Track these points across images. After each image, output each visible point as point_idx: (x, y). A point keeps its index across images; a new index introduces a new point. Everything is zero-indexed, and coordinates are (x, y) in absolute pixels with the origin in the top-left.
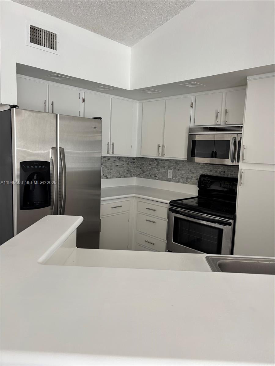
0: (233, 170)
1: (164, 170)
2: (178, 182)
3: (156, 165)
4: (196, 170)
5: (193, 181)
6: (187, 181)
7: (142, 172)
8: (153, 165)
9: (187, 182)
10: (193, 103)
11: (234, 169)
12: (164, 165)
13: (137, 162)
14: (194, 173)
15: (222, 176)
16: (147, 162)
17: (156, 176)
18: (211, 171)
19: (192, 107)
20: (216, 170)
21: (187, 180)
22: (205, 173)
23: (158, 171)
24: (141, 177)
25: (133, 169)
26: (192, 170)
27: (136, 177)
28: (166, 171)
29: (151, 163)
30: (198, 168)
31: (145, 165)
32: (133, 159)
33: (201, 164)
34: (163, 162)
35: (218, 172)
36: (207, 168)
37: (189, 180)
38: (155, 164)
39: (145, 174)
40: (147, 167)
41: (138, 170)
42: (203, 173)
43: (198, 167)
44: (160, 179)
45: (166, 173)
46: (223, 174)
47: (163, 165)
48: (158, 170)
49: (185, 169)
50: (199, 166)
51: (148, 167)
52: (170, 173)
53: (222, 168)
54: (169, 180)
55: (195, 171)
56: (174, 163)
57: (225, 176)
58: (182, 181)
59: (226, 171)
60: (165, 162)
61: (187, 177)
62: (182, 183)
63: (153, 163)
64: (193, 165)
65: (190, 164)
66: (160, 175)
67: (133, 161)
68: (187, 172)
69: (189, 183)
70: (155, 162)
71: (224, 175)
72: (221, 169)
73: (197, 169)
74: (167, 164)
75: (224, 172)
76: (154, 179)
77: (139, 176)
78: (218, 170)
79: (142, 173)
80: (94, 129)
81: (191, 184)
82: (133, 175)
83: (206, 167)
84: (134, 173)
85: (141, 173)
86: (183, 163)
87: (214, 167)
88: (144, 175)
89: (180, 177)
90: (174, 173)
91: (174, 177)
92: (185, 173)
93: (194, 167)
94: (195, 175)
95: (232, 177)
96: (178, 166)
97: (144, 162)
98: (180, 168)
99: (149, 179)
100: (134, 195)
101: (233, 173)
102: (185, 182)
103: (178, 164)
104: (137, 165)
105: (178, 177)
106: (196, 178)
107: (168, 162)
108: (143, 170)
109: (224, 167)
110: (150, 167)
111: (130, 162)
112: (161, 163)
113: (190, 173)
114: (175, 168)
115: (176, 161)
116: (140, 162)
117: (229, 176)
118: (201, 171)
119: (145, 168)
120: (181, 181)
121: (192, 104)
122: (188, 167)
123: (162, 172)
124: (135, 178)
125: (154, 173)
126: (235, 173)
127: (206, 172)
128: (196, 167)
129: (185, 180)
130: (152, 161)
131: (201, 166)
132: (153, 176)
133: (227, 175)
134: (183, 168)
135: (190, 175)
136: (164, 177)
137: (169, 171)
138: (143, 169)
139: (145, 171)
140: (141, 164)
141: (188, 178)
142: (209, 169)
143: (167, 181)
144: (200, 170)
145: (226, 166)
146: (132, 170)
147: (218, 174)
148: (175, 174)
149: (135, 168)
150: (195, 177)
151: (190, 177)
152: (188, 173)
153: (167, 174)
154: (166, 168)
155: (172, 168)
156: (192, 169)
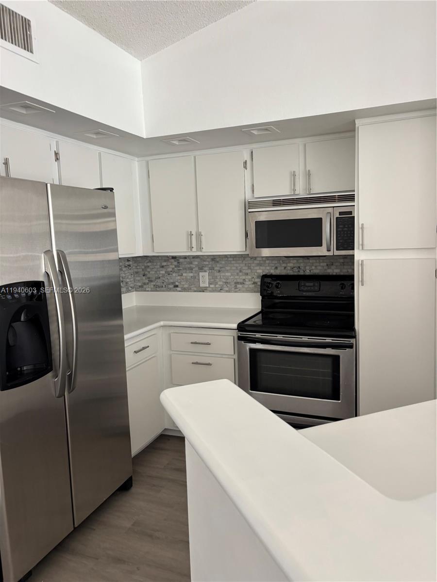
0: (313, 263)
1: (191, 275)
2: (219, 292)
3: (174, 266)
4: (250, 269)
5: (246, 286)
6: (235, 289)
7: (147, 281)
8: (169, 268)
9: (237, 290)
10: (246, 161)
11: (314, 261)
12: (191, 265)
13: (136, 265)
14: (247, 274)
15: (296, 274)
16: (155, 264)
17: (177, 286)
18: (276, 268)
19: (245, 167)
20: (284, 265)
21: (236, 287)
22: (266, 272)
23: (179, 278)
24: (145, 291)
25: (130, 277)
26: (244, 270)
27: (136, 291)
28: (196, 275)
29: (164, 264)
30: (253, 265)
31: (153, 268)
32: (128, 261)
33: (258, 259)
34: (188, 260)
35: (289, 268)
36: (269, 264)
37: (239, 286)
38: (172, 264)
39: (155, 283)
40: (156, 272)
41: (138, 278)
42: (263, 272)
43: (253, 263)
44: (184, 290)
45: (196, 278)
46: (297, 270)
47: (189, 266)
48: (179, 276)
49: (231, 269)
50: (256, 262)
51: (159, 271)
52: (204, 278)
53: (295, 261)
54: (203, 290)
55: (249, 271)
56: (209, 262)
57: (302, 273)
58: (227, 289)
59: (302, 265)
60: (192, 260)
61: (235, 281)
62: (227, 291)
63: (169, 264)
64: (244, 262)
65: (239, 260)
66: (184, 283)
67: (127, 263)
68: (236, 274)
69: (240, 290)
70: (172, 262)
71: (299, 271)
72: (294, 263)
73: (252, 268)
74: (196, 263)
75: (299, 267)
76: (174, 291)
77: (141, 288)
78: (288, 265)
79: (148, 283)
80: (105, 211)
81: (243, 292)
82: (130, 288)
83: (267, 262)
84: (132, 285)
85: (145, 284)
86: (227, 259)
87: (281, 261)
88: (152, 287)
89: (223, 282)
90: (211, 277)
91: (211, 284)
92: (232, 275)
93: (247, 265)
94: (250, 277)
95: (312, 274)
96: (218, 265)
97: (149, 264)
98: (221, 268)
99: (163, 291)
100: (162, 323)
101: (313, 268)
102: (233, 289)
103: (218, 262)
104: (136, 270)
105: (219, 283)
106: (252, 281)
107: (198, 260)
108: (149, 278)
109: (297, 260)
110: (162, 271)
111: (123, 267)
112: (186, 263)
113: (240, 274)
114: (212, 269)
115: (212, 257)
116: (141, 264)
117: (308, 273)
118: (260, 269)
119: (152, 274)
120: (224, 289)
121: (245, 163)
122: (235, 265)
123: (189, 278)
124: (134, 292)
125: (172, 281)
126: (316, 266)
127: (268, 270)
128: (250, 263)
129: (233, 286)
130: (165, 261)
131: (258, 262)
132: (171, 286)
133: (304, 272)
134: (228, 268)
135: (240, 278)
136: (193, 286)
137: (201, 274)
138: (148, 276)
139: (154, 279)
140: (143, 267)
141: (237, 283)
142: (273, 265)
143: (200, 291)
144: (258, 268)
145: (301, 258)
146: (128, 280)
147: (288, 272)
148: (213, 278)
149: (133, 276)
150: (249, 281)
151: (242, 281)
152: (238, 275)
153: (199, 280)
154: (195, 271)
155: (206, 269)
156: (244, 268)
